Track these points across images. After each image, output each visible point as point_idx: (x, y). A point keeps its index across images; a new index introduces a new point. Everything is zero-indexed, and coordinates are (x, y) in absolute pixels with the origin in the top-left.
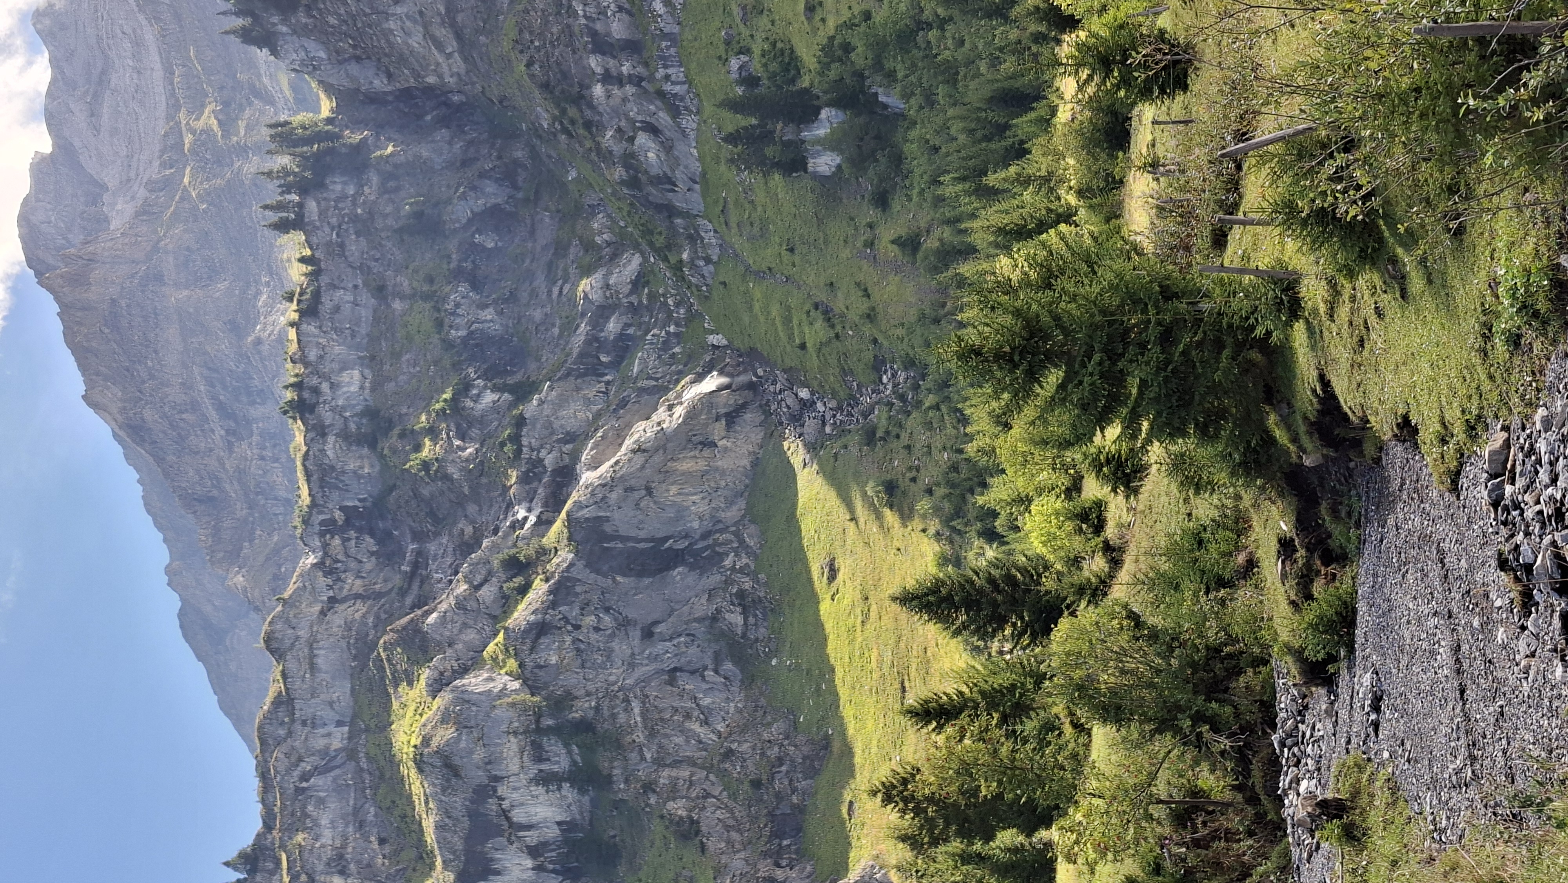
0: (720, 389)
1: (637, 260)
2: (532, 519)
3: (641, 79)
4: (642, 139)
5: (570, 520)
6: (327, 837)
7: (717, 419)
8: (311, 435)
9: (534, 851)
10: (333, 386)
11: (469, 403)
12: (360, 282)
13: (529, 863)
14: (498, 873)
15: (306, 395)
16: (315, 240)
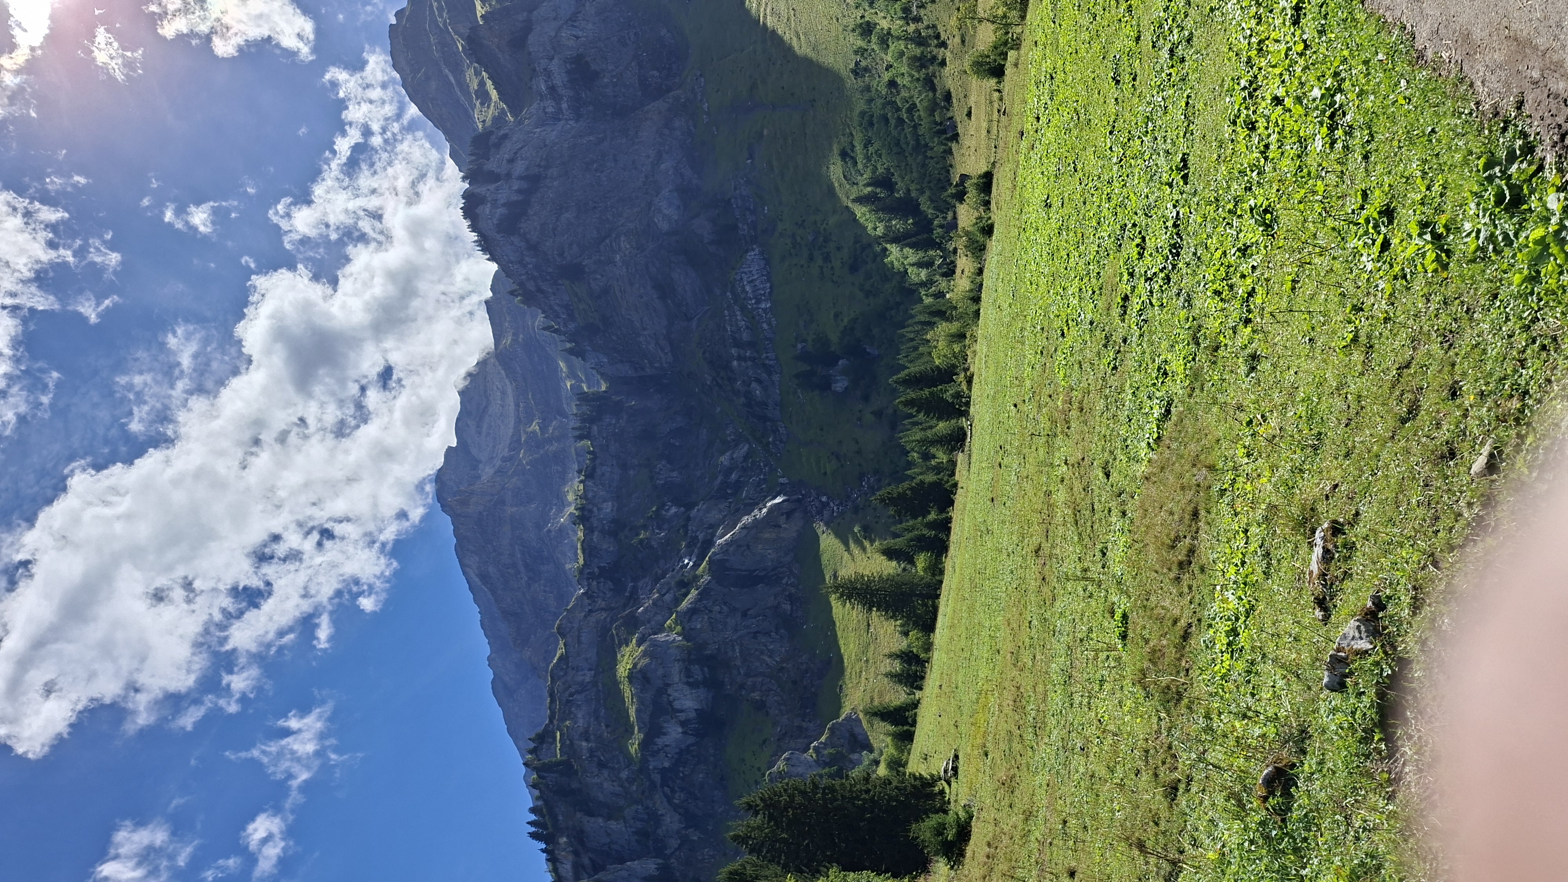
0: (783, 501)
1: (746, 447)
2: (691, 564)
3: (755, 359)
4: (754, 385)
5: (710, 562)
6: (581, 723)
7: (782, 515)
8: (587, 532)
9: (683, 724)
10: (599, 509)
11: (664, 513)
12: (614, 462)
13: (680, 730)
14: (665, 734)
15: (586, 513)
16: (595, 444)
